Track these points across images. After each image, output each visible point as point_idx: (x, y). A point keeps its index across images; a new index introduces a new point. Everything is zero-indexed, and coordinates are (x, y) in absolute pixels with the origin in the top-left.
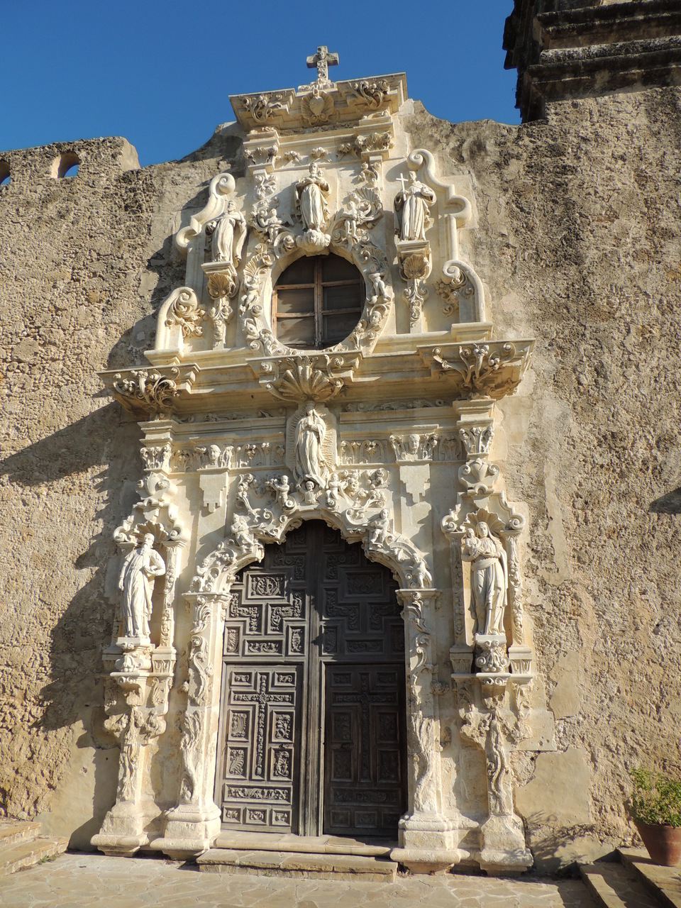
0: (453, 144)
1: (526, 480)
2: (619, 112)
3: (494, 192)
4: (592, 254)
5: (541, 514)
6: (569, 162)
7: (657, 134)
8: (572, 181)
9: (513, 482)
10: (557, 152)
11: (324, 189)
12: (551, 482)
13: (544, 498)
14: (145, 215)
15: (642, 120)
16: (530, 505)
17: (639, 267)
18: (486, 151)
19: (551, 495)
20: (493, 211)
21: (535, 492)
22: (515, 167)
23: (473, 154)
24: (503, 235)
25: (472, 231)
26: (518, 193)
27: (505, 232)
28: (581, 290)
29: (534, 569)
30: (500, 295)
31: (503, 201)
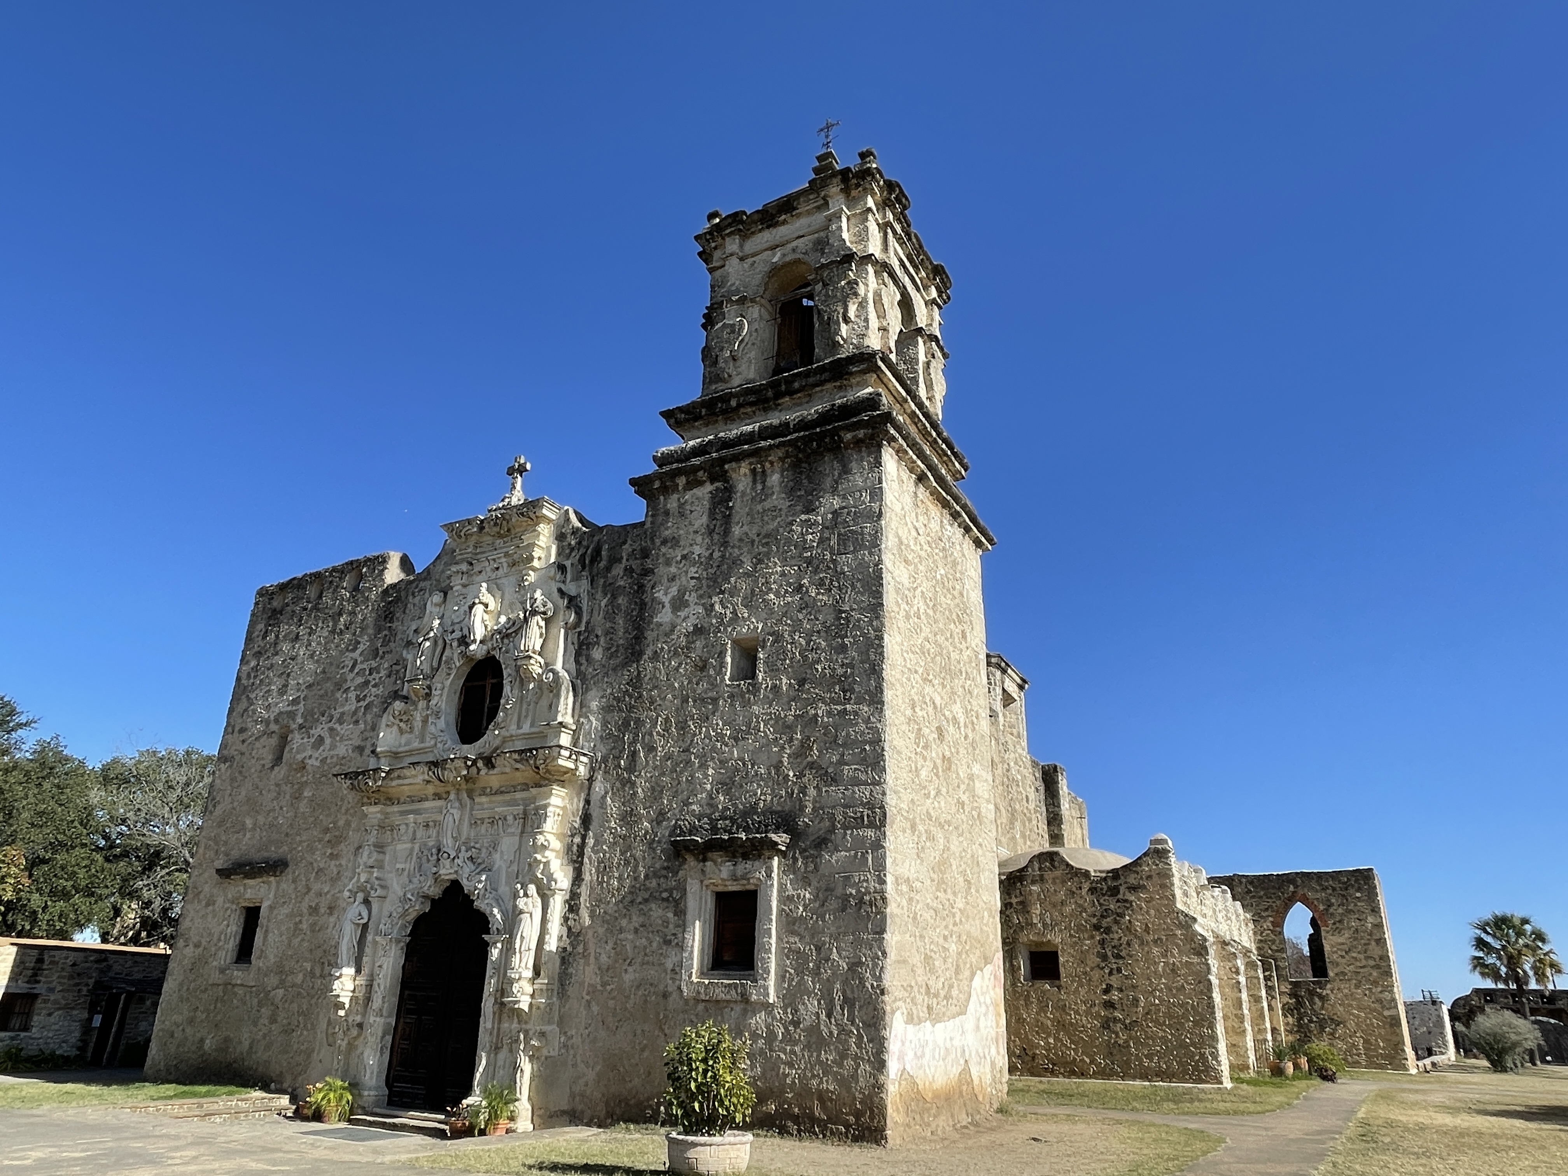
0: (582, 551)
1: (575, 848)
2: (692, 512)
3: (599, 596)
4: (648, 651)
5: (579, 875)
6: (649, 563)
7: (711, 532)
8: (647, 581)
9: (569, 849)
10: (645, 554)
11: (486, 606)
12: (588, 851)
13: (582, 864)
14: (394, 626)
15: (705, 519)
16: (575, 869)
18: (600, 555)
19: (586, 860)
20: (595, 613)
21: (578, 858)
22: (618, 570)
23: (592, 561)
24: (597, 636)
25: (580, 633)
26: (614, 597)
27: (599, 633)
29: (566, 919)
30: (587, 690)
31: (603, 604)
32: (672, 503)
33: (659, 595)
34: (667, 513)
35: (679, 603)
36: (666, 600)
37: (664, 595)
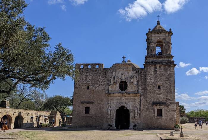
2: (151, 69)
4: (147, 84)
5: (140, 106)
6: (146, 74)
7: (154, 72)
8: (146, 76)
15: (153, 70)
17: (151, 85)
21: (140, 104)
22: (142, 74)
23: (138, 72)
26: (142, 77)
27: (140, 81)
28: (146, 87)
31: (140, 77)
32: (149, 67)
33: (148, 78)
34: (148, 68)
35: (150, 79)
36: (149, 79)
37: (149, 78)
